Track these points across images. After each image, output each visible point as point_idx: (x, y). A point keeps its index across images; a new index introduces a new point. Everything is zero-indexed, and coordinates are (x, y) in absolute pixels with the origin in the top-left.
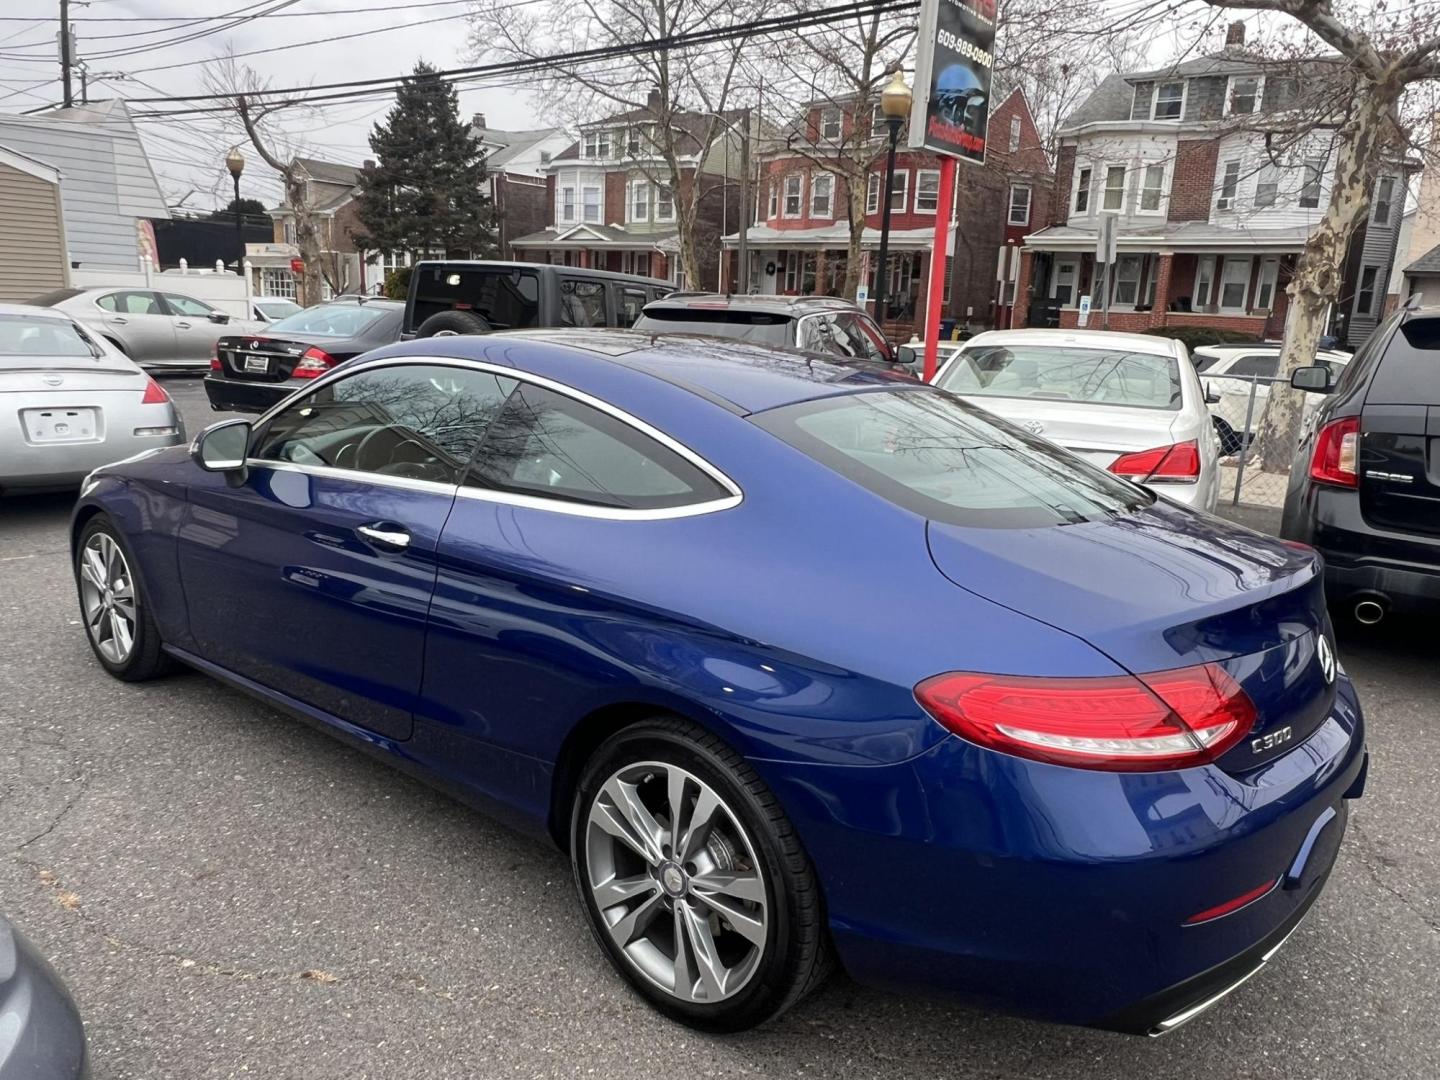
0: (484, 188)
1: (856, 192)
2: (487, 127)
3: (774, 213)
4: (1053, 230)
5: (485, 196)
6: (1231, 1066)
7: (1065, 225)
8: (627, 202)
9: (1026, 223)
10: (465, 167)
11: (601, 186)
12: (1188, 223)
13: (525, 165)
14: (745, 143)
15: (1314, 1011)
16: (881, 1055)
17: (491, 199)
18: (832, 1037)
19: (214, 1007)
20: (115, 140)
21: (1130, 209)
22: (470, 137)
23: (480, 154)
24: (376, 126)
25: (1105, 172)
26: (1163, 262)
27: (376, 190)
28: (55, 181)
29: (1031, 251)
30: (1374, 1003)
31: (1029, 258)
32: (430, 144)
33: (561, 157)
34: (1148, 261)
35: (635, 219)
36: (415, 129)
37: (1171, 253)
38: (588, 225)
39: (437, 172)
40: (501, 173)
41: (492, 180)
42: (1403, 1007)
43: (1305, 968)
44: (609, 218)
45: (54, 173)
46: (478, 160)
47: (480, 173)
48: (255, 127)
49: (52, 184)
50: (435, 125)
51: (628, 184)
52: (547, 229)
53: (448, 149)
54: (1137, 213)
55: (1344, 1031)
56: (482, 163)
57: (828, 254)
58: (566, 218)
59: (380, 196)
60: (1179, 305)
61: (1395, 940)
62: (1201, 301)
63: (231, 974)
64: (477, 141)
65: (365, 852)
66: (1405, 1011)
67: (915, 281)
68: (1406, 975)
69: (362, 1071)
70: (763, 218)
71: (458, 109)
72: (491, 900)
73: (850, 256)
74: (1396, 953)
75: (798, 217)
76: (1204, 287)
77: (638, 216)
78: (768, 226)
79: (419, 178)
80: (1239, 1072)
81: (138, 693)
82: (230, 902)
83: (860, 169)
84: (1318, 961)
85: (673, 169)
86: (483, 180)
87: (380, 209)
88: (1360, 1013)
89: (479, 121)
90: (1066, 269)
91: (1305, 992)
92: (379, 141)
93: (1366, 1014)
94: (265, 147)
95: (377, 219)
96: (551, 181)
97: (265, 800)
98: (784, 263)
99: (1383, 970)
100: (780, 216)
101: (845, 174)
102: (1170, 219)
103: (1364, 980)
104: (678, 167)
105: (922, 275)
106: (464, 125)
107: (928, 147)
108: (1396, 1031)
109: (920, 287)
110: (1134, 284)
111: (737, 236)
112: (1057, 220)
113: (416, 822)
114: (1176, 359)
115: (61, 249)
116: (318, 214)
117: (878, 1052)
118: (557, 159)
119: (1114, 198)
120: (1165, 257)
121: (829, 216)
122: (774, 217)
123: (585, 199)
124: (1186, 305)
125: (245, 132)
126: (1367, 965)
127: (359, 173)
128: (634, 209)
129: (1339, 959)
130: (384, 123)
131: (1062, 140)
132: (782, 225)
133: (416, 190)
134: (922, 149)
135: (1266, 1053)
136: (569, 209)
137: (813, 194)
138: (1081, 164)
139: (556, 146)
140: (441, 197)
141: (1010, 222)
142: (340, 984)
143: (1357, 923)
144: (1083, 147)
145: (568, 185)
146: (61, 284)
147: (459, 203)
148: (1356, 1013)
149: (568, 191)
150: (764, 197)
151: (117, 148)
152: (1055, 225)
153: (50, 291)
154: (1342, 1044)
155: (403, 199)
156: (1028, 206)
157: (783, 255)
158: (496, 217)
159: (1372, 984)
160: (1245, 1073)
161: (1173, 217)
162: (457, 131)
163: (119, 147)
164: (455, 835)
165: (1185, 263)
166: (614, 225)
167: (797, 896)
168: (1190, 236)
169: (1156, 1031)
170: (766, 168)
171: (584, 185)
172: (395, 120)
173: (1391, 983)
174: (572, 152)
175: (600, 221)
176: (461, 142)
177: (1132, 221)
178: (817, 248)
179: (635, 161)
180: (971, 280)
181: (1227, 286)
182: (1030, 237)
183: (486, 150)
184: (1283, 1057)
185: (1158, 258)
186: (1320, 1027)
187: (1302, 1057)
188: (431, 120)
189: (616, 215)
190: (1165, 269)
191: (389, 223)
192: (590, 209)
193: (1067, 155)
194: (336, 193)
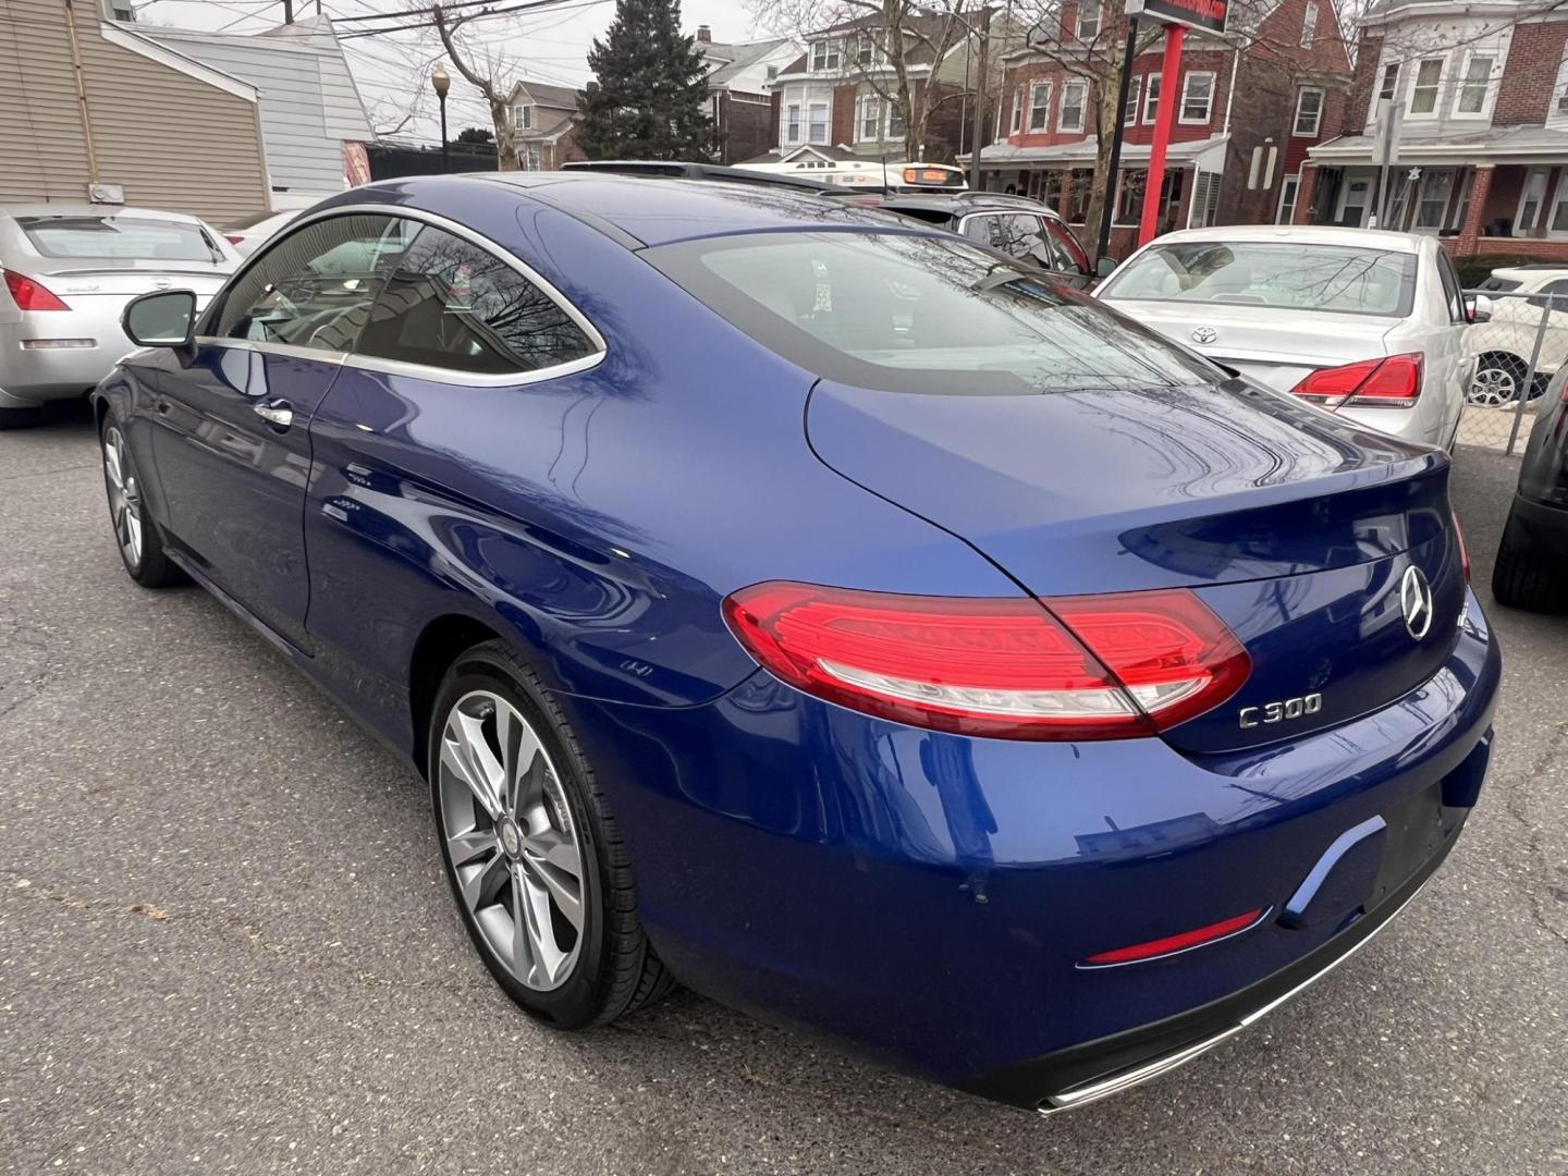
0: (706, 108)
1: (1108, 98)
2: (713, 40)
3: (1017, 128)
4: (1345, 139)
5: (708, 116)
6: (1229, 1148)
7: (1360, 133)
8: (856, 118)
9: (1315, 134)
10: (686, 86)
11: (828, 102)
12: (1518, 127)
13: (751, 81)
14: (984, 44)
15: (1380, 1086)
16: (756, 1078)
17: (713, 120)
18: (705, 1047)
19: (19, 935)
20: (320, 59)
21: (1444, 113)
22: (692, 52)
23: (702, 70)
24: (596, 42)
25: (1416, 67)
26: (1479, 176)
27: (594, 112)
28: (255, 100)
29: (1316, 165)
30: (1474, 1085)
31: (1312, 175)
32: (650, 61)
33: (789, 70)
34: (1462, 176)
35: (863, 139)
36: (635, 44)
37: (1491, 165)
38: (814, 146)
39: (656, 91)
40: (724, 91)
41: (715, 99)
42: (1517, 1094)
43: (1389, 1025)
44: (836, 139)
45: (253, 91)
46: (700, 77)
47: (702, 92)
48: (452, 39)
49: (251, 103)
50: (656, 39)
51: (858, 99)
52: (771, 151)
53: (669, 65)
54: (1453, 117)
55: (1415, 1119)
56: (705, 80)
57: (1076, 173)
58: (791, 139)
59: (598, 119)
60: (1497, 229)
61: (1538, 1002)
62: (1525, 224)
63: (61, 899)
64: (699, 56)
65: (282, 778)
66: (1517, 1102)
67: (1175, 203)
68: (1537, 1051)
69: (131, 1026)
70: (1004, 134)
71: (680, 20)
72: (388, 843)
73: (1096, 174)
74: (1532, 1020)
75: (1044, 131)
76: (1531, 205)
77: (867, 135)
78: (1010, 143)
79: (637, 99)
80: (1238, 1158)
81: (150, 598)
82: (107, 822)
83: (1114, 70)
84: (1411, 1019)
85: (902, 78)
86: (704, 100)
87: (598, 133)
88: (1448, 1099)
89: (704, 34)
90: (1361, 187)
91: (1378, 1060)
92: (599, 60)
93: (1457, 1099)
94: (464, 60)
95: (595, 144)
96: (776, 97)
97: (211, 714)
98: (1026, 185)
99: (1504, 1040)
100: (1023, 130)
101: (1095, 76)
102: (1494, 123)
103: (1471, 1051)
104: (909, 77)
105: (1182, 196)
106: (686, 38)
107: (1148, 12)
108: (1493, 1128)
109: (1180, 211)
110: (1442, 204)
111: (970, 155)
112: (1352, 126)
113: (356, 751)
114: (1417, 256)
115: (262, 171)
116: (541, 142)
117: (753, 1074)
118: (784, 73)
119: (1425, 99)
120: (1484, 170)
121: (1079, 130)
122: (1017, 132)
123: (812, 116)
124: (1505, 228)
125: (442, 43)
126: (1482, 1032)
127: (578, 95)
128: (863, 124)
129: (1443, 1018)
130: (604, 39)
131: (1365, 29)
132: (1024, 141)
133: (636, 111)
134: (1142, 15)
135: (1287, 1137)
136: (794, 129)
137: (1062, 104)
138: (1388, 56)
139: (782, 59)
140: (660, 118)
141: (1295, 133)
142: (169, 922)
143: (1489, 973)
144: (1391, 36)
145: (794, 103)
146: (262, 208)
147: (680, 126)
148: (1441, 1096)
149: (794, 108)
150: (1007, 110)
151: (324, 68)
152: (1348, 134)
153: (248, 214)
154: (1406, 1137)
155: (623, 122)
156: (1319, 113)
157: (1024, 175)
158: (717, 139)
159: (1481, 1058)
160: (1247, 1161)
161: (1499, 120)
162: (679, 45)
163: (326, 66)
164: (389, 768)
165: (1509, 178)
166: (841, 145)
167: (612, 871)
168: (1518, 144)
169: (1049, 1105)
170: (1010, 74)
171: (811, 102)
172: (615, 34)
173: (1511, 1061)
174: (800, 66)
175: (827, 142)
176: (682, 57)
177: (1446, 126)
178: (1062, 167)
179: (864, 73)
180: (1241, 201)
181: (1560, 205)
182: (1317, 148)
183: (708, 66)
184: (1309, 1146)
185: (1474, 171)
186: (1382, 1110)
187: (1339, 1149)
188: (652, 33)
189: (845, 135)
190: (1481, 185)
191: (607, 148)
192: (816, 129)
193: (1370, 46)
194: (560, 118)
